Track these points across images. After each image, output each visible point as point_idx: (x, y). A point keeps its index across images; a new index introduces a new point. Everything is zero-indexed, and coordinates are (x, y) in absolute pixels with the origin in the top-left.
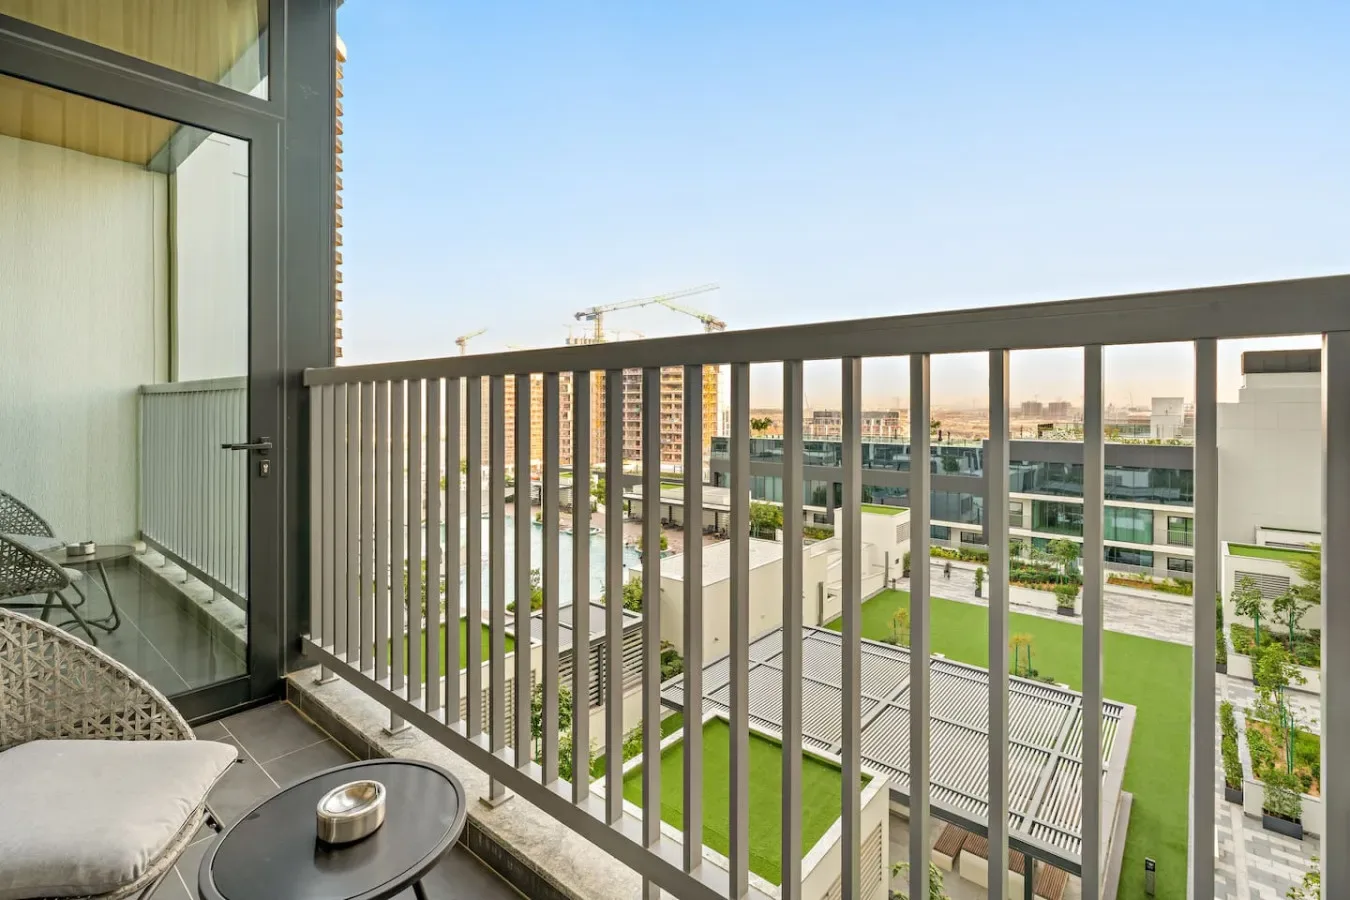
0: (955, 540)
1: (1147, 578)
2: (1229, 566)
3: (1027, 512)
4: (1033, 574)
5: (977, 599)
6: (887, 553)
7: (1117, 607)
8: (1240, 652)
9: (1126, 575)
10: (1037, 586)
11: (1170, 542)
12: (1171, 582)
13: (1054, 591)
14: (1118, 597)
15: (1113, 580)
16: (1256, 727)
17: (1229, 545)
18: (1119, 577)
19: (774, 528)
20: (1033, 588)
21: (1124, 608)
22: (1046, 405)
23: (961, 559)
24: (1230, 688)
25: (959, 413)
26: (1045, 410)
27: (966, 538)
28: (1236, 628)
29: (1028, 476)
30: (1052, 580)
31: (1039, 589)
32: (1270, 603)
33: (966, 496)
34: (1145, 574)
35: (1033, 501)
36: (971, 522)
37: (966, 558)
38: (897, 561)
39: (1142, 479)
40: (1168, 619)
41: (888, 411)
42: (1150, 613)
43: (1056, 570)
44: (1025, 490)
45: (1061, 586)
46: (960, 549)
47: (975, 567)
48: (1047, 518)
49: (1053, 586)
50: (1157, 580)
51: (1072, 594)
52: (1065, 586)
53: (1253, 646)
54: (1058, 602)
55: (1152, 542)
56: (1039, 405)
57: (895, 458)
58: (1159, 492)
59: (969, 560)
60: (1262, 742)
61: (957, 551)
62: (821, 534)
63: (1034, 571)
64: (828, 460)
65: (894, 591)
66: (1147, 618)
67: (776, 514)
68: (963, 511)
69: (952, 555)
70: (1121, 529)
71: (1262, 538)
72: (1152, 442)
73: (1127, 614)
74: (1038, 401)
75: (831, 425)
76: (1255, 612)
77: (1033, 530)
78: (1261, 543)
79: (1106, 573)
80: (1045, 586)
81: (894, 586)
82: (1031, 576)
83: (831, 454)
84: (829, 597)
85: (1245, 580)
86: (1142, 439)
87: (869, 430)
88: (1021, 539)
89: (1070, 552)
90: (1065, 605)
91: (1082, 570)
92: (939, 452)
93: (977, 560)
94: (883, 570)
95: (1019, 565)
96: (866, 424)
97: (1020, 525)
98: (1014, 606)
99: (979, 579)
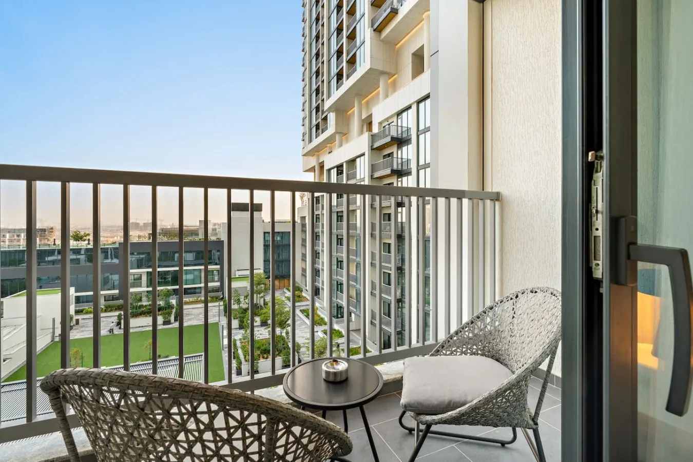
0: (101, 301)
1: (199, 299)
3: (144, 278)
4: (149, 309)
6: (54, 320)
7: (189, 314)
8: (235, 319)
9: (191, 299)
13: (161, 315)
15: (186, 303)
16: (243, 344)
18: (188, 301)
21: (191, 314)
23: (106, 311)
26: (141, 227)
27: (109, 299)
29: (140, 260)
30: (160, 310)
32: (243, 297)
33: (106, 275)
34: (199, 297)
35: (148, 272)
36: (109, 290)
37: (109, 309)
43: (159, 304)
44: (138, 267)
45: (164, 311)
46: (104, 305)
47: (117, 313)
49: (160, 312)
50: (203, 298)
51: (170, 314)
52: (167, 311)
53: (239, 316)
54: (163, 320)
55: (200, 284)
59: (111, 311)
60: (246, 348)
61: (103, 307)
63: (150, 307)
68: (105, 284)
70: (189, 280)
71: (238, 274)
72: (200, 239)
73: (193, 317)
74: (138, 222)
76: (238, 301)
77: (147, 287)
78: (237, 276)
79: (185, 300)
80: (156, 314)
82: (149, 310)
84: (4, 361)
85: (235, 291)
86: (196, 238)
87: (19, 241)
88: (141, 293)
89: (168, 294)
90: (166, 320)
91: (174, 302)
92: (83, 252)
93: (116, 309)
94: (51, 330)
95: (141, 306)
96: (16, 237)
97: (140, 286)
98: (140, 328)
99: (120, 319)
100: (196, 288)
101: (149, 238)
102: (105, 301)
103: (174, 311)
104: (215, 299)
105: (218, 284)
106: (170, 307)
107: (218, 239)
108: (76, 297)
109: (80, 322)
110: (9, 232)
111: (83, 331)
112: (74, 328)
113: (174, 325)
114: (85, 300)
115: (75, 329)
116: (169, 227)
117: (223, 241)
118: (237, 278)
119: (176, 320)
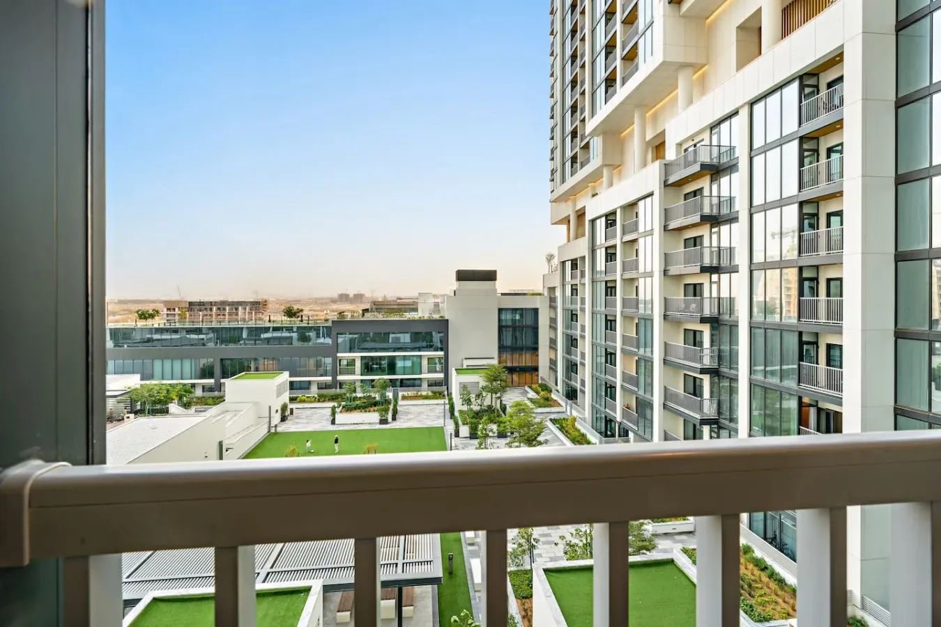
0: (314, 389)
1: (419, 393)
2: (456, 380)
3: (358, 364)
4: (364, 403)
5: (333, 426)
6: (270, 407)
7: (408, 413)
8: (464, 424)
9: (410, 394)
10: (368, 410)
11: (429, 372)
12: (430, 394)
13: (377, 411)
14: (407, 407)
15: (404, 398)
17: (456, 369)
18: (407, 396)
19: (166, 403)
20: (366, 411)
21: (411, 413)
22: (351, 296)
23: (319, 401)
24: (462, 444)
25: (299, 301)
26: (351, 298)
27: (321, 386)
28: (461, 412)
29: (352, 341)
30: (375, 404)
31: (369, 411)
32: (474, 396)
33: (319, 358)
34: (419, 391)
35: (362, 357)
36: (322, 375)
38: (277, 411)
39: (405, 338)
40: (432, 414)
41: (252, 300)
42: (422, 413)
43: (375, 398)
44: (351, 350)
45: (381, 406)
46: (317, 394)
47: (331, 404)
48: (368, 367)
49: (376, 408)
50: (424, 393)
51: (386, 411)
52: (383, 407)
53: (468, 420)
54: (379, 417)
55: (421, 374)
56: (348, 295)
57: (262, 336)
58: (417, 345)
59: (323, 401)
61: (316, 396)
62: (210, 401)
63: (365, 401)
64: (210, 340)
65: (276, 433)
66: (422, 416)
67: (168, 391)
68: (319, 369)
69: (313, 400)
70: (407, 367)
71: (466, 363)
72: (420, 318)
73: (412, 416)
74: (347, 293)
75: (205, 312)
76: (468, 402)
77: (361, 375)
78: (465, 367)
79: (400, 394)
80: (372, 409)
81: (276, 430)
83: (209, 336)
84: (227, 451)
85: (464, 387)
86: (409, 316)
87: (237, 314)
88: (354, 382)
89: (384, 386)
90: (383, 418)
91: (390, 395)
92: (295, 330)
93: (329, 400)
94: (268, 419)
95: (355, 399)
96: (234, 311)
97: (353, 373)
98: (355, 426)
99: (334, 414)
100: (414, 379)
101: (363, 315)
102: (318, 388)
103: (391, 407)
104: (438, 395)
105: (441, 375)
106: (387, 402)
107: (442, 317)
108: (290, 382)
109: (295, 411)
110: (229, 305)
111: (297, 423)
112: (289, 418)
113: (391, 425)
114: (298, 386)
115: (291, 420)
116: (380, 300)
117: (447, 320)
118: (465, 369)
119: (394, 419)
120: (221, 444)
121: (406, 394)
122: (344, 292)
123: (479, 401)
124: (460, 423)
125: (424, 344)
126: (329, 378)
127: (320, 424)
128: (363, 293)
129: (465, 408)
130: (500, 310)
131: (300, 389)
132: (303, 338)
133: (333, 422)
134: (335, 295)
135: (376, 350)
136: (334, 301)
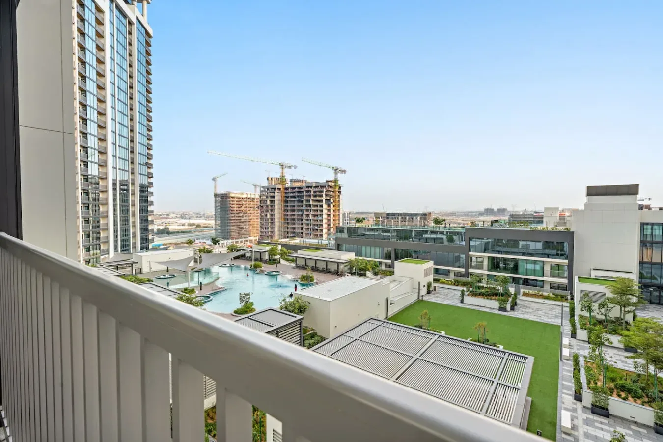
0: (452, 275)
1: (540, 293)
2: (578, 287)
3: (486, 262)
4: (488, 292)
5: (462, 304)
6: (419, 283)
7: (527, 307)
8: (582, 328)
9: (531, 292)
10: (489, 297)
11: (551, 276)
12: (551, 295)
13: (497, 300)
14: (527, 302)
15: (525, 294)
16: (589, 365)
17: (578, 277)
18: (528, 292)
19: (366, 271)
21: (530, 307)
22: (495, 210)
23: (454, 285)
24: (578, 345)
25: (455, 214)
26: (495, 212)
27: (457, 275)
28: (581, 317)
29: (487, 244)
30: (496, 295)
31: (491, 299)
32: (597, 305)
33: (457, 254)
34: (540, 291)
35: (488, 256)
36: (459, 267)
37: (457, 284)
38: (424, 286)
39: (539, 246)
40: (550, 312)
41: (422, 213)
42: (540, 310)
43: (498, 290)
44: (485, 251)
45: (501, 297)
46: (454, 280)
47: (461, 288)
48: (495, 265)
49: (497, 298)
50: (545, 294)
51: (506, 301)
52: (503, 298)
53: (588, 325)
54: (499, 305)
55: (543, 277)
56: (493, 209)
57: (424, 236)
58: (547, 252)
59: (458, 285)
60: (592, 372)
61: (453, 281)
62: (388, 273)
63: (488, 290)
64: (393, 237)
65: (422, 300)
66: (540, 312)
67: (366, 264)
68: (455, 262)
69: (450, 283)
70: (529, 270)
71: (594, 274)
72: (544, 229)
73: (531, 310)
74: (492, 208)
75: (395, 220)
76: (590, 309)
77: (488, 271)
78: (593, 277)
79: (522, 291)
80: (493, 298)
81: (422, 298)
82: (486, 293)
83: (393, 234)
84: (391, 304)
85: (585, 294)
86: (540, 227)
87: (412, 222)
88: (482, 275)
89: (505, 281)
90: (503, 306)
91: (512, 290)
92: (445, 233)
93: (462, 285)
94: (418, 291)
95: (480, 288)
96: (411, 219)
97: (482, 268)
98: (479, 308)
99: (463, 294)
100: (537, 280)
101: (492, 225)
103: (510, 299)
104: (560, 298)
105: (565, 281)
106: (507, 294)
107: (567, 229)
108: (434, 268)
109: (437, 288)
110: (408, 216)
111: (437, 297)
112: (432, 292)
113: (509, 313)
114: (441, 272)
115: (433, 294)
116: (521, 213)
117: (573, 233)
118: (594, 279)
119: (512, 309)
120: (387, 300)
121: (527, 291)
122: (489, 207)
123: (603, 311)
124: (578, 326)
125: (555, 252)
126: (463, 270)
127: (452, 301)
128: (505, 208)
129: (587, 314)
130: (643, 225)
131: (442, 274)
132: (451, 240)
133: (462, 301)
134: (482, 209)
135: (507, 253)
136: (481, 214)
